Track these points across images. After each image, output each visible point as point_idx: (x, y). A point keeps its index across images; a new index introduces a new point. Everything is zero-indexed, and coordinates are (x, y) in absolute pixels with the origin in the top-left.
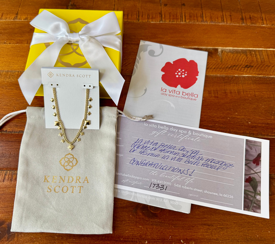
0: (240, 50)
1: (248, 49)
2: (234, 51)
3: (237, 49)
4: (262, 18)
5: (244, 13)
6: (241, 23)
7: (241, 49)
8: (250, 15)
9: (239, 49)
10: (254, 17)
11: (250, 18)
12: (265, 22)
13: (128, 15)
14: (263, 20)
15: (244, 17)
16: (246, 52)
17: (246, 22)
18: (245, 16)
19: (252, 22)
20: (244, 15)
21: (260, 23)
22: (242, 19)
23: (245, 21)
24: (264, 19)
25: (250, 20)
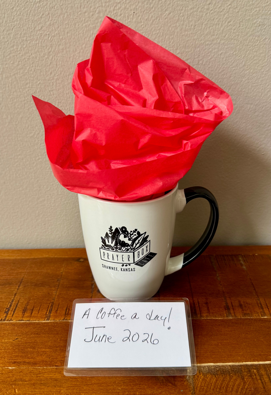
0: (229, 368)
1: (244, 363)
2: (217, 369)
3: (223, 366)
4: (261, 304)
5: (230, 298)
6: (225, 315)
7: (230, 366)
8: (239, 301)
9: (227, 366)
10: (247, 303)
11: (241, 306)
12: (266, 311)
13: (33, 310)
14: (263, 308)
15: (230, 305)
16: (242, 371)
17: (234, 313)
18: (232, 303)
19: (245, 312)
20: (229, 301)
21: (258, 313)
22: (227, 308)
23: (232, 311)
24: (263, 306)
25: (240, 310)
